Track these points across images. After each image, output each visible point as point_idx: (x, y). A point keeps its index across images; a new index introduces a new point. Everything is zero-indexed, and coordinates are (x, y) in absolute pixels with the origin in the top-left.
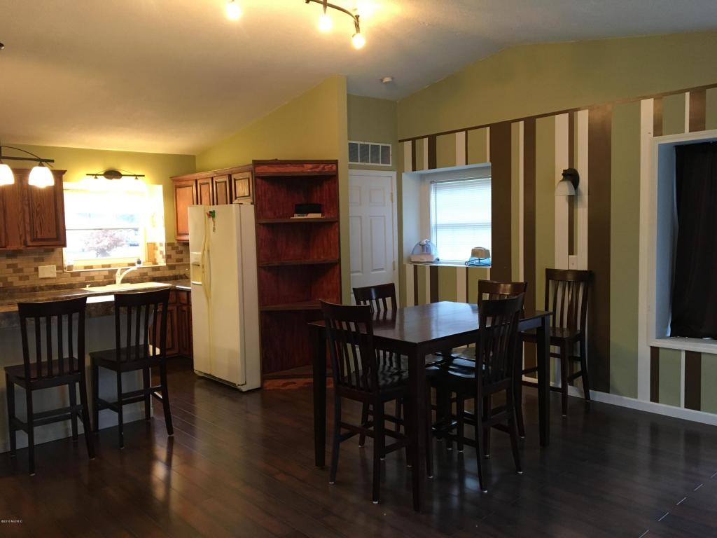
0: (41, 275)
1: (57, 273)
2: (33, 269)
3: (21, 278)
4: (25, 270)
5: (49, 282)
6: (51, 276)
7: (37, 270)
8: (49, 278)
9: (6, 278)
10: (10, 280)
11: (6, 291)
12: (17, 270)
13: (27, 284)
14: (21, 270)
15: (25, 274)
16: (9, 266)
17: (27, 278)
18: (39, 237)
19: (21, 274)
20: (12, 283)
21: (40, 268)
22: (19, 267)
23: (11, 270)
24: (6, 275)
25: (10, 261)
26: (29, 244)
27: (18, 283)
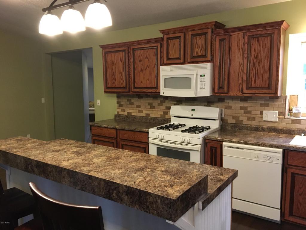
0: (264, 119)
1: (279, 118)
2: (259, 113)
3: (249, 119)
4: (253, 112)
5: (270, 125)
6: (273, 120)
7: (261, 113)
8: (272, 122)
9: (238, 117)
10: (241, 118)
11: (236, 127)
12: (247, 112)
13: (254, 123)
14: (250, 112)
15: (252, 116)
16: (241, 108)
17: (253, 119)
18: (253, 85)
19: (249, 115)
20: (242, 121)
21: (264, 112)
22: (249, 109)
23: (242, 111)
24: (239, 115)
25: (242, 104)
26: (245, 91)
27: (246, 122)
